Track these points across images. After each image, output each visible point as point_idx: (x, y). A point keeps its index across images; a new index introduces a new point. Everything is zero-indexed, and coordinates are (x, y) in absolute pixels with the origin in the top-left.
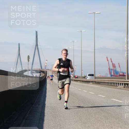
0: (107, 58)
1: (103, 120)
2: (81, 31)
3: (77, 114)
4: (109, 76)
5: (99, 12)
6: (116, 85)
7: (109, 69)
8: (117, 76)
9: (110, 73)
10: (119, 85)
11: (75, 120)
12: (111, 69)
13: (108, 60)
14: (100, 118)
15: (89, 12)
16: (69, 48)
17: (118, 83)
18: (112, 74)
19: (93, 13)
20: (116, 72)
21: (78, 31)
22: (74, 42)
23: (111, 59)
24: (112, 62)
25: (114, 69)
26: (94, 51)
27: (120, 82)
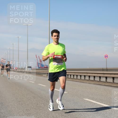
0: (36, 55)
1: (32, 99)
2: (19, 37)
3: (14, 95)
4: (37, 68)
5: (31, 25)
6: (42, 74)
7: (38, 63)
8: (42, 68)
9: (38, 66)
10: (44, 74)
11: (12, 99)
12: (39, 63)
13: (37, 57)
14: (30, 98)
15: (24, 25)
16: (10, 49)
17: (43, 73)
18: (40, 67)
19: (27, 25)
20: (42, 65)
21: (16, 37)
22: (13, 44)
23: (39, 57)
24: (39, 58)
25: (41, 63)
26: (27, 50)
27: (44, 72)
